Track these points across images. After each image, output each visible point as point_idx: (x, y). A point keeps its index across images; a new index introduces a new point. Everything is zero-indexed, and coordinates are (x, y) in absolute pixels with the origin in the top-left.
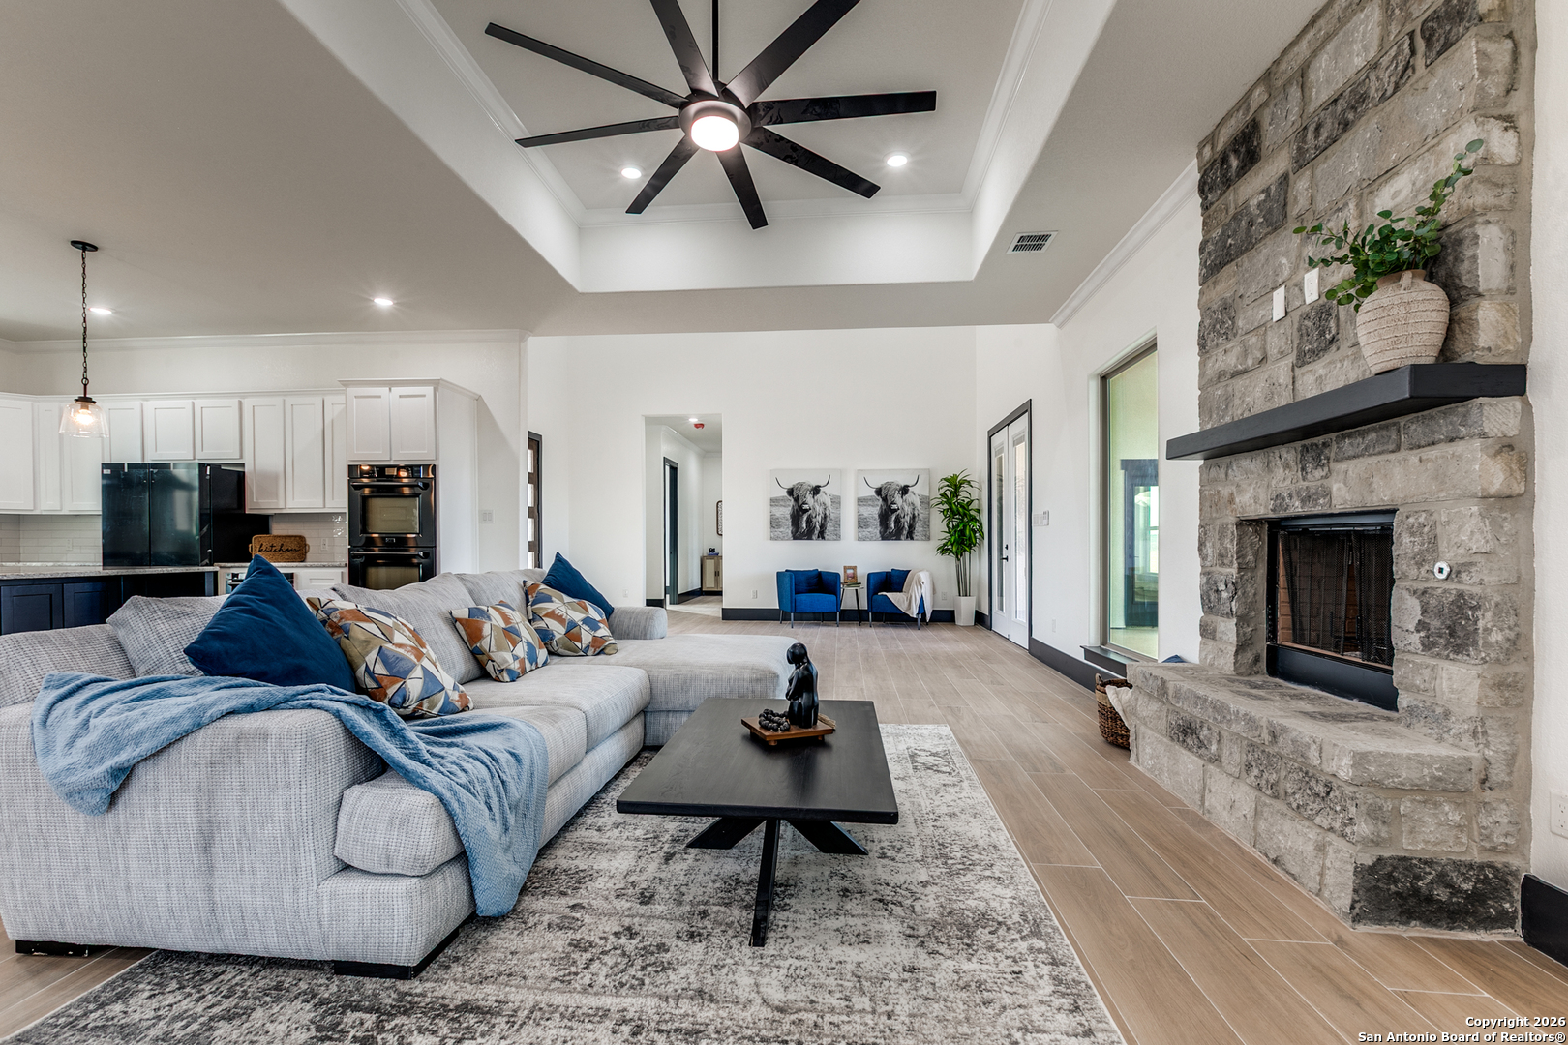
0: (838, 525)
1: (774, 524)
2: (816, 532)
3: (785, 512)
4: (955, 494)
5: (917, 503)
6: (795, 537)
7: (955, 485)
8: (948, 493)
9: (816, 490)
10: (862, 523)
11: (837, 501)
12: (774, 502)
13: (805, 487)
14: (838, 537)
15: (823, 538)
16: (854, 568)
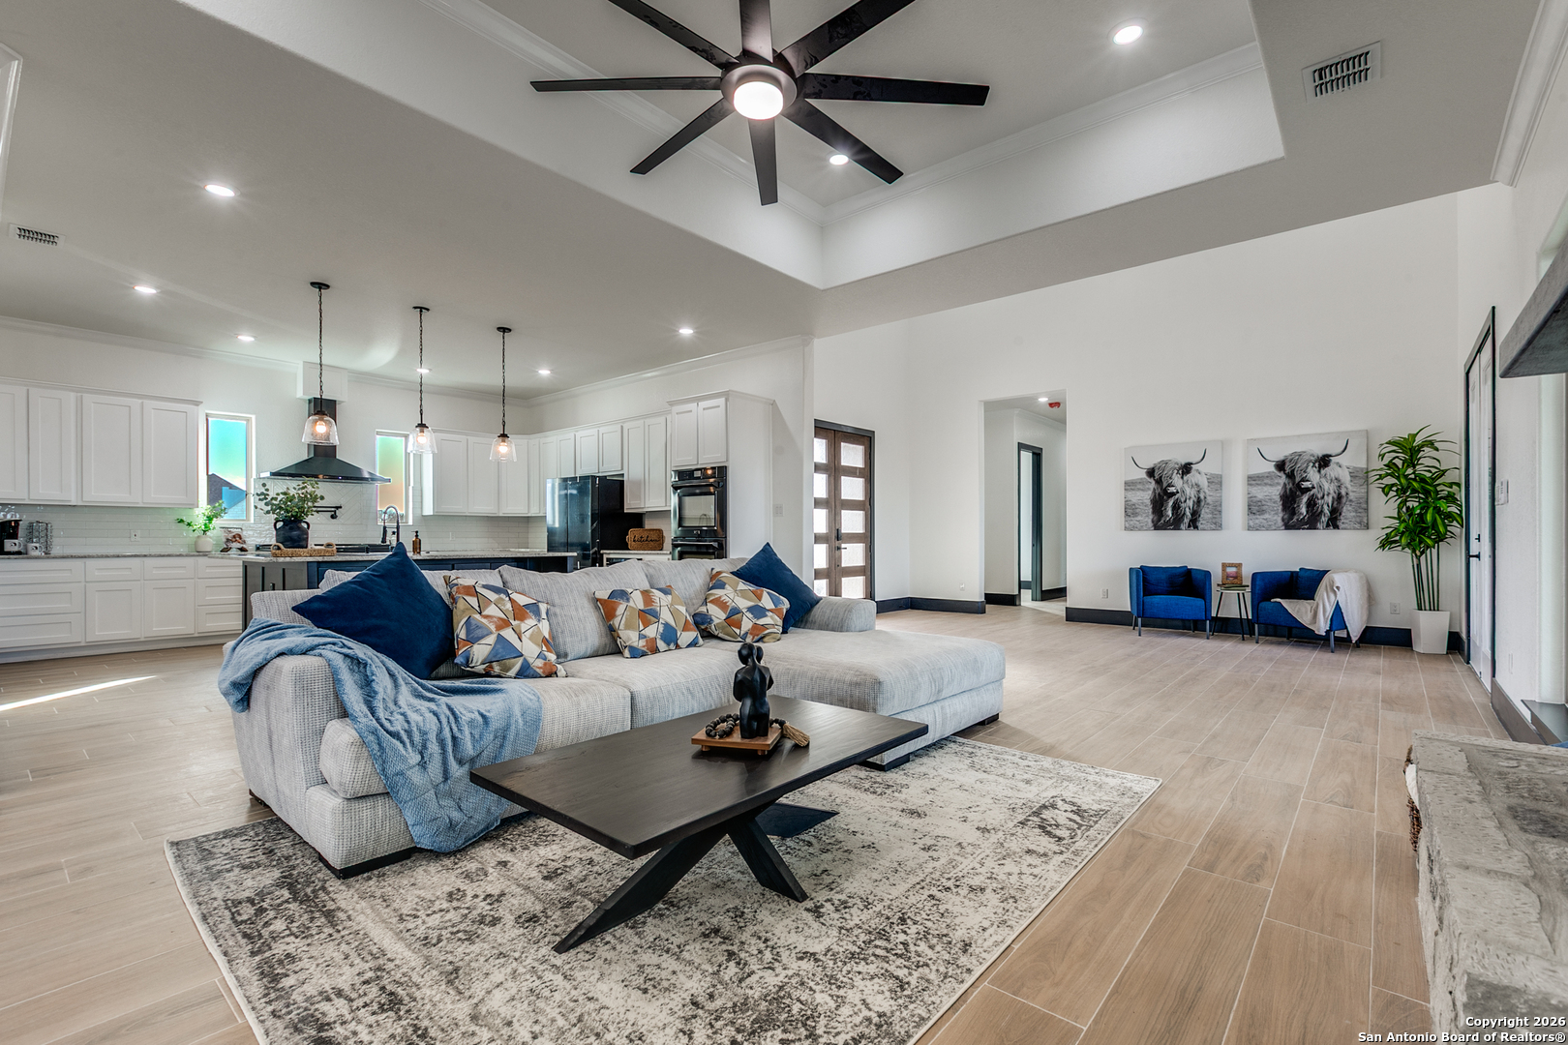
0: (1217, 510)
1: (1130, 511)
2: (1186, 520)
3: (1145, 496)
4: (1412, 462)
5: (1346, 478)
6: (1157, 527)
7: (1410, 450)
8: (1399, 463)
9: (1186, 469)
10: (1254, 508)
11: (1216, 481)
12: (1130, 485)
13: (1171, 465)
14: (1218, 526)
15: (1196, 527)
16: (1239, 566)
